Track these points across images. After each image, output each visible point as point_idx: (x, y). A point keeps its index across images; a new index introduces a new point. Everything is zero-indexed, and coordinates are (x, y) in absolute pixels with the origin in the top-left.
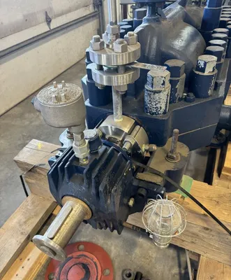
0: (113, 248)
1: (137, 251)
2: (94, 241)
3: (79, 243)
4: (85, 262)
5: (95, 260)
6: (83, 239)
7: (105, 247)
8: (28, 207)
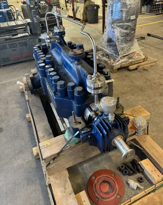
0: (105, 166)
1: (113, 158)
2: (95, 171)
3: (91, 177)
4: (102, 180)
5: (105, 175)
6: (90, 175)
7: (101, 168)
8: (57, 182)
